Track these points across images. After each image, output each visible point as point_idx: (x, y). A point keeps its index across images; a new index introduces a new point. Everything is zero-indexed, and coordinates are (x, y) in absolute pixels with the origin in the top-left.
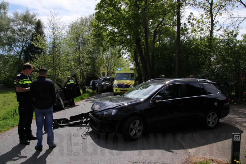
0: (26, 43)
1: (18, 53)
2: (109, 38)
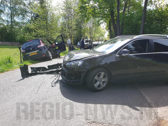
0: (34, 14)
1: (28, 21)
2: (91, 10)
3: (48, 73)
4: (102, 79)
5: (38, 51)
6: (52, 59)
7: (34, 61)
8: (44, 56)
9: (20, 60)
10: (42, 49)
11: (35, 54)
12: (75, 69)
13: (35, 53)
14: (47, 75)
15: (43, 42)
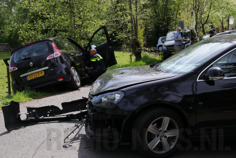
3: (61, 120)
4: (166, 132)
5: (47, 68)
6: (79, 87)
7: (38, 93)
8: (61, 80)
9: (7, 91)
10: (57, 64)
11: (41, 75)
12: (107, 110)
13: (39, 72)
14: (59, 124)
15: (59, 47)
